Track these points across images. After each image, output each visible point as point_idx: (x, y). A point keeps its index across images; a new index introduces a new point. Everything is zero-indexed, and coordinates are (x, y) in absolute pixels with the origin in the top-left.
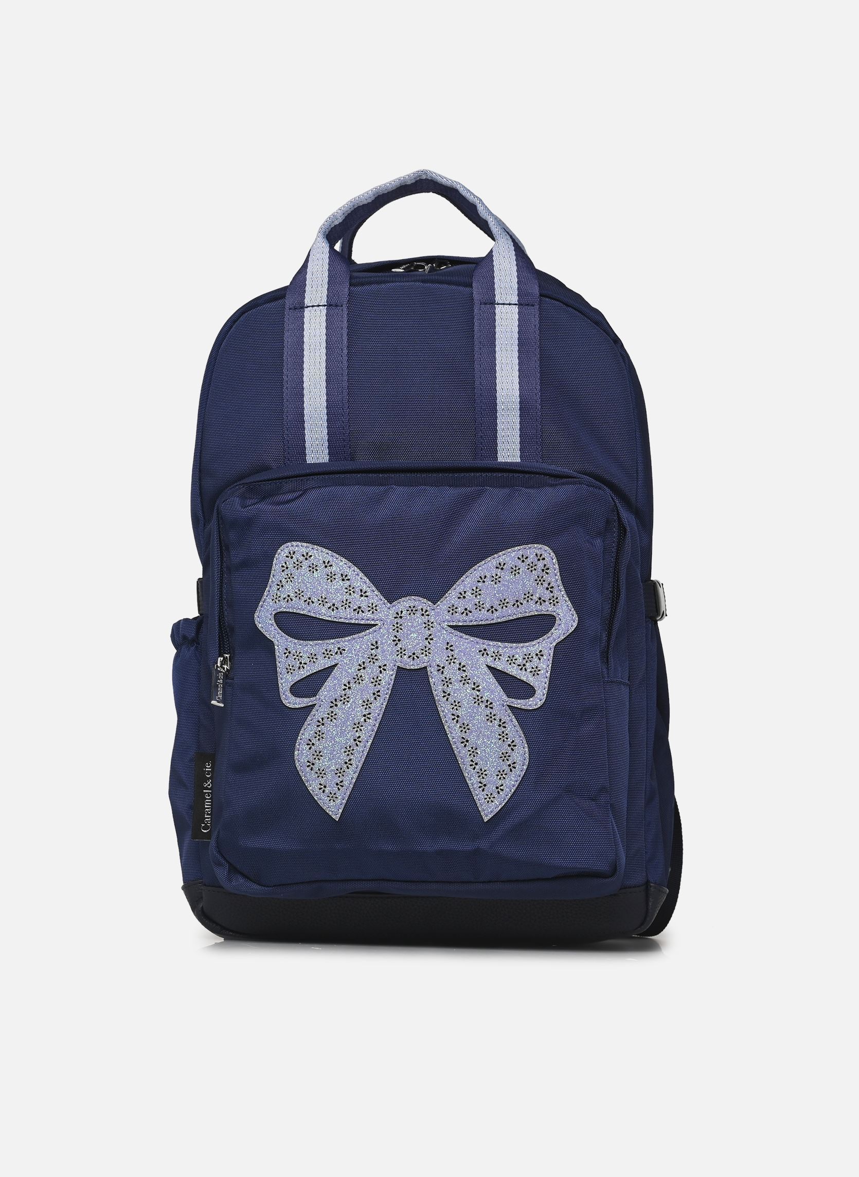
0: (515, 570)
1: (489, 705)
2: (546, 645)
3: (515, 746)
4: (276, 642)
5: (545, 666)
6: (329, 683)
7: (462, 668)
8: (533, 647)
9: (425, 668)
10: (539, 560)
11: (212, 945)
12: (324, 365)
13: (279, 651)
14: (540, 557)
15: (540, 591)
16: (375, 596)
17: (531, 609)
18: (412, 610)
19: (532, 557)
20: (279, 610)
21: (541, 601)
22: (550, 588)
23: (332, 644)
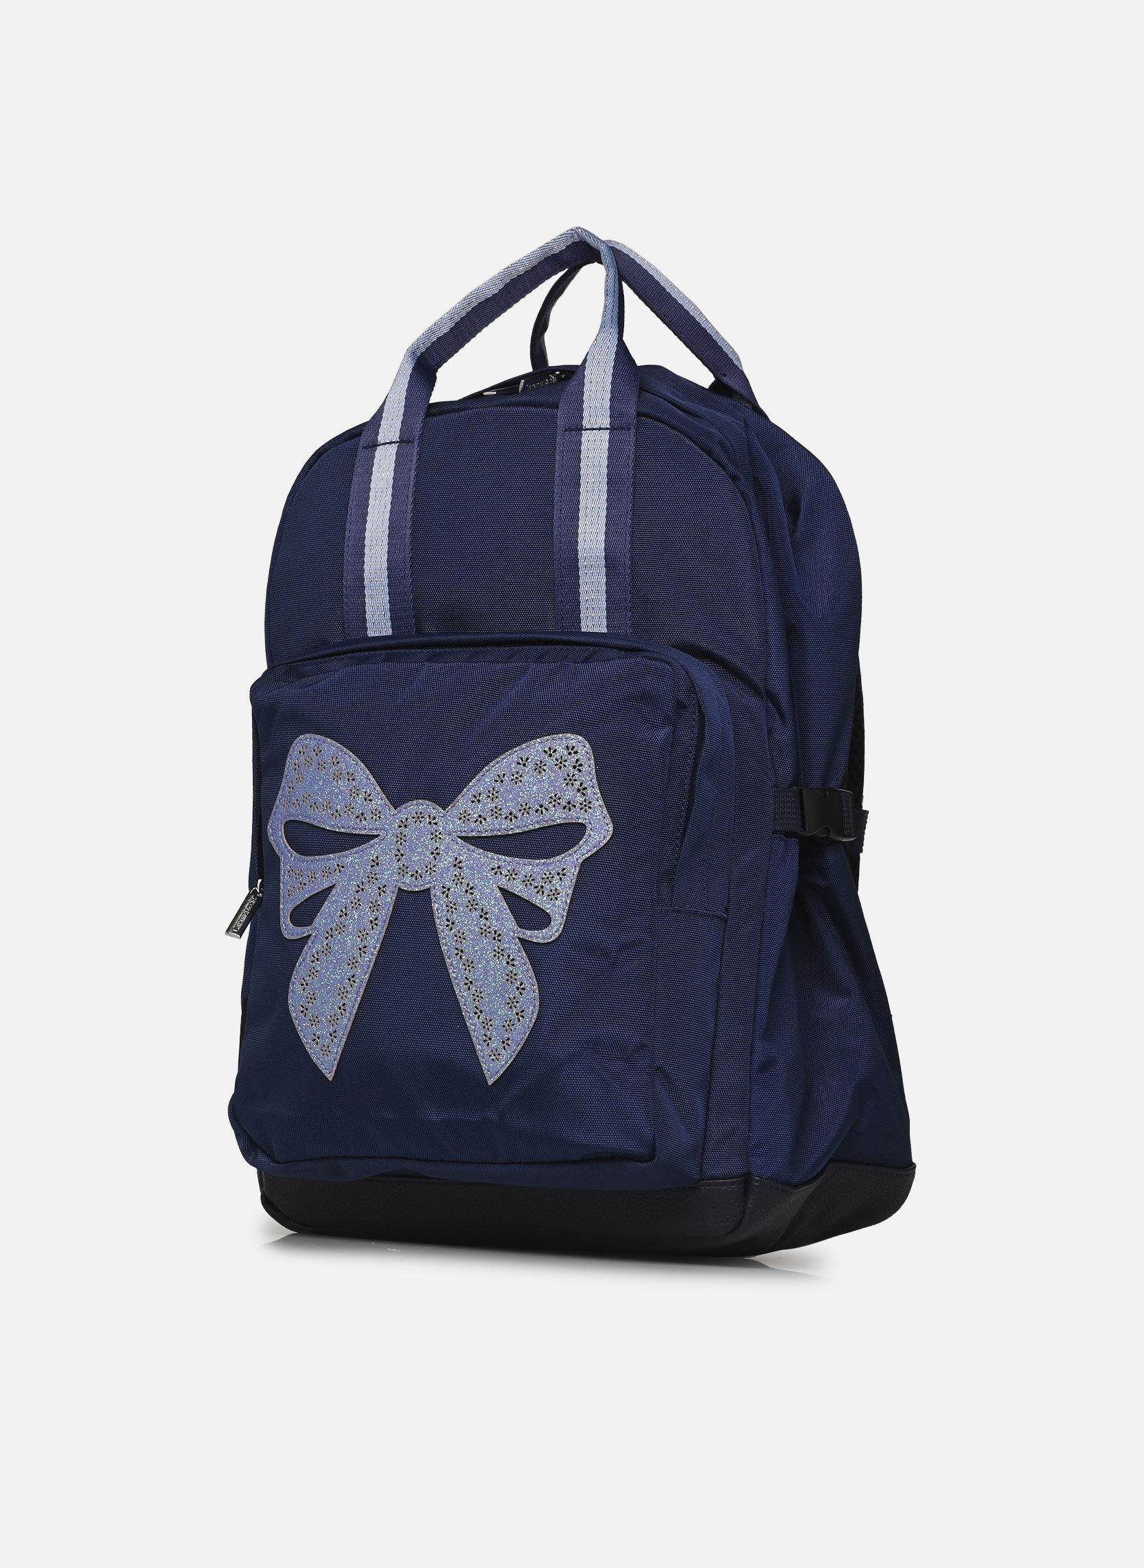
0: (539, 768)
1: (498, 937)
2: (572, 861)
3: (523, 989)
4: (282, 858)
5: (566, 888)
6: (326, 907)
7: (470, 889)
8: (555, 863)
9: (428, 889)
10: (570, 754)
11: (277, 1241)
12: (387, 515)
13: (284, 867)
14: (571, 750)
15: (570, 794)
16: (380, 800)
17: (558, 816)
18: (419, 818)
19: (561, 750)
20: (289, 819)
21: (569, 805)
22: (582, 790)
23: (332, 859)
